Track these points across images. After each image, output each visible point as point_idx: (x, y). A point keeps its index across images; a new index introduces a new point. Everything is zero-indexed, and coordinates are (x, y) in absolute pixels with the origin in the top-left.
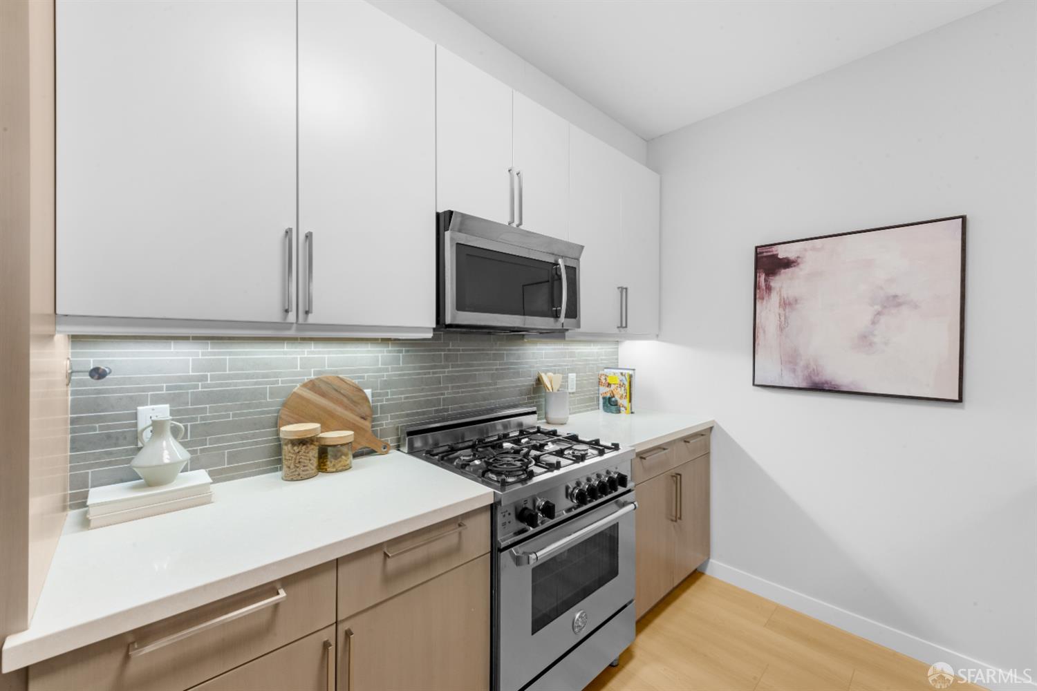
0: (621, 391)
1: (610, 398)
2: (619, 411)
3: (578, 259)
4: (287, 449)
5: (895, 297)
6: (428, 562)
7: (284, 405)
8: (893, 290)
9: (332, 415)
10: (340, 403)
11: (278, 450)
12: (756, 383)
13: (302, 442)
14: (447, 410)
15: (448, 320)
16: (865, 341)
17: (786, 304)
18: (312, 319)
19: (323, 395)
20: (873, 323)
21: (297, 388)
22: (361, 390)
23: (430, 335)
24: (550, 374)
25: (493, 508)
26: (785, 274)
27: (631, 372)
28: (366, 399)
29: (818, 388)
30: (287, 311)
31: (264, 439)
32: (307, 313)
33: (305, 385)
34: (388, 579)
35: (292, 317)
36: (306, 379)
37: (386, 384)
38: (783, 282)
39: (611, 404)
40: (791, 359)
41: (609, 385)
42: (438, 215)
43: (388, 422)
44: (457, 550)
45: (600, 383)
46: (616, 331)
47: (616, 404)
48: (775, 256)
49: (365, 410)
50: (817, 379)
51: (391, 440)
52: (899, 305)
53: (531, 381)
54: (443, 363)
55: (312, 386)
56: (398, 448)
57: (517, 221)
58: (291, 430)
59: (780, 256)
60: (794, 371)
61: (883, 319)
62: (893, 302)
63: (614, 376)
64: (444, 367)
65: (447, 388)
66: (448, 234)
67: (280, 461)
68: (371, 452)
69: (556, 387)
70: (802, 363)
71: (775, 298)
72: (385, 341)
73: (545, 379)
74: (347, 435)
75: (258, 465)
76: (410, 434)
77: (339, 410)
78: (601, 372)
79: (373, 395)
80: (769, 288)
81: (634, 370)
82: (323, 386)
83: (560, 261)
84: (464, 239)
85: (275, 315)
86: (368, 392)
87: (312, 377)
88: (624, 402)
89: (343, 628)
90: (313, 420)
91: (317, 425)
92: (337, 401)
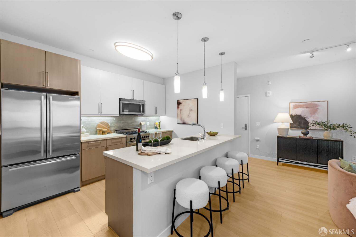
0: (158, 125)
1: (156, 127)
2: (157, 129)
3: (145, 103)
4: (98, 131)
5: (191, 109)
6: (117, 142)
8: (191, 108)
9: (104, 127)
11: (97, 131)
12: (178, 123)
13: (100, 130)
14: (122, 127)
15: (121, 113)
16: (189, 116)
17: (181, 110)
19: (103, 124)
20: (189, 113)
21: (99, 123)
22: (108, 124)
23: (118, 116)
24: (143, 122)
25: (126, 137)
26: (181, 105)
27: (160, 122)
28: (109, 125)
29: (184, 123)
30: (99, 113)
31: (94, 130)
32: (101, 113)
33: (100, 123)
34: (112, 143)
35: (100, 113)
36: (100, 122)
37: (112, 123)
38: (180, 106)
39: (156, 128)
40: (181, 119)
41: (156, 124)
42: (120, 99)
43: (112, 129)
44: (121, 142)
45: (155, 124)
46: (155, 114)
47: (157, 127)
48: (179, 102)
49: (109, 127)
50: (184, 122)
51: (113, 131)
52: (192, 111)
53: (139, 123)
54: (121, 120)
55: (101, 123)
56: (114, 133)
57: (133, 98)
58: (98, 129)
59: (180, 102)
60: (181, 121)
61: (190, 113)
62: (191, 110)
63: (157, 123)
65: (122, 124)
66: (121, 101)
67: (97, 133)
68: (110, 133)
69: (144, 124)
70: (182, 120)
71: (179, 109)
72: (112, 116)
73: (142, 123)
74: (106, 130)
75: (94, 133)
76: (116, 130)
77: (105, 126)
78: (155, 122)
80: (179, 107)
81: (160, 121)
82: (103, 123)
83: (141, 104)
84: (123, 102)
85: (98, 113)
86: (109, 124)
87: (101, 122)
88: (158, 127)
89: (107, 147)
90: (101, 127)
91: (102, 128)
92: (105, 125)
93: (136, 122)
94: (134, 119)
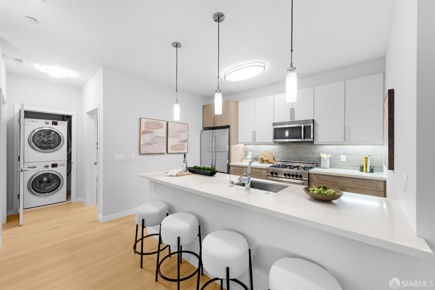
3: (313, 123)
4: (261, 159)
6: (257, 172)
7: (262, 154)
9: (266, 156)
10: (269, 154)
18: (256, 142)
19: (267, 153)
23: (273, 143)
25: (266, 169)
28: (273, 154)
35: (254, 142)
36: (264, 150)
37: (277, 152)
42: (273, 123)
44: (261, 173)
49: (272, 156)
54: (290, 149)
55: (265, 151)
64: (290, 150)
69: (325, 158)
76: (278, 161)
79: (275, 154)
83: (303, 126)
84: (276, 127)
85: (252, 142)
86: (274, 153)
87: (266, 150)
90: (263, 156)
92: (268, 154)
93: (315, 153)
94: (310, 148)
